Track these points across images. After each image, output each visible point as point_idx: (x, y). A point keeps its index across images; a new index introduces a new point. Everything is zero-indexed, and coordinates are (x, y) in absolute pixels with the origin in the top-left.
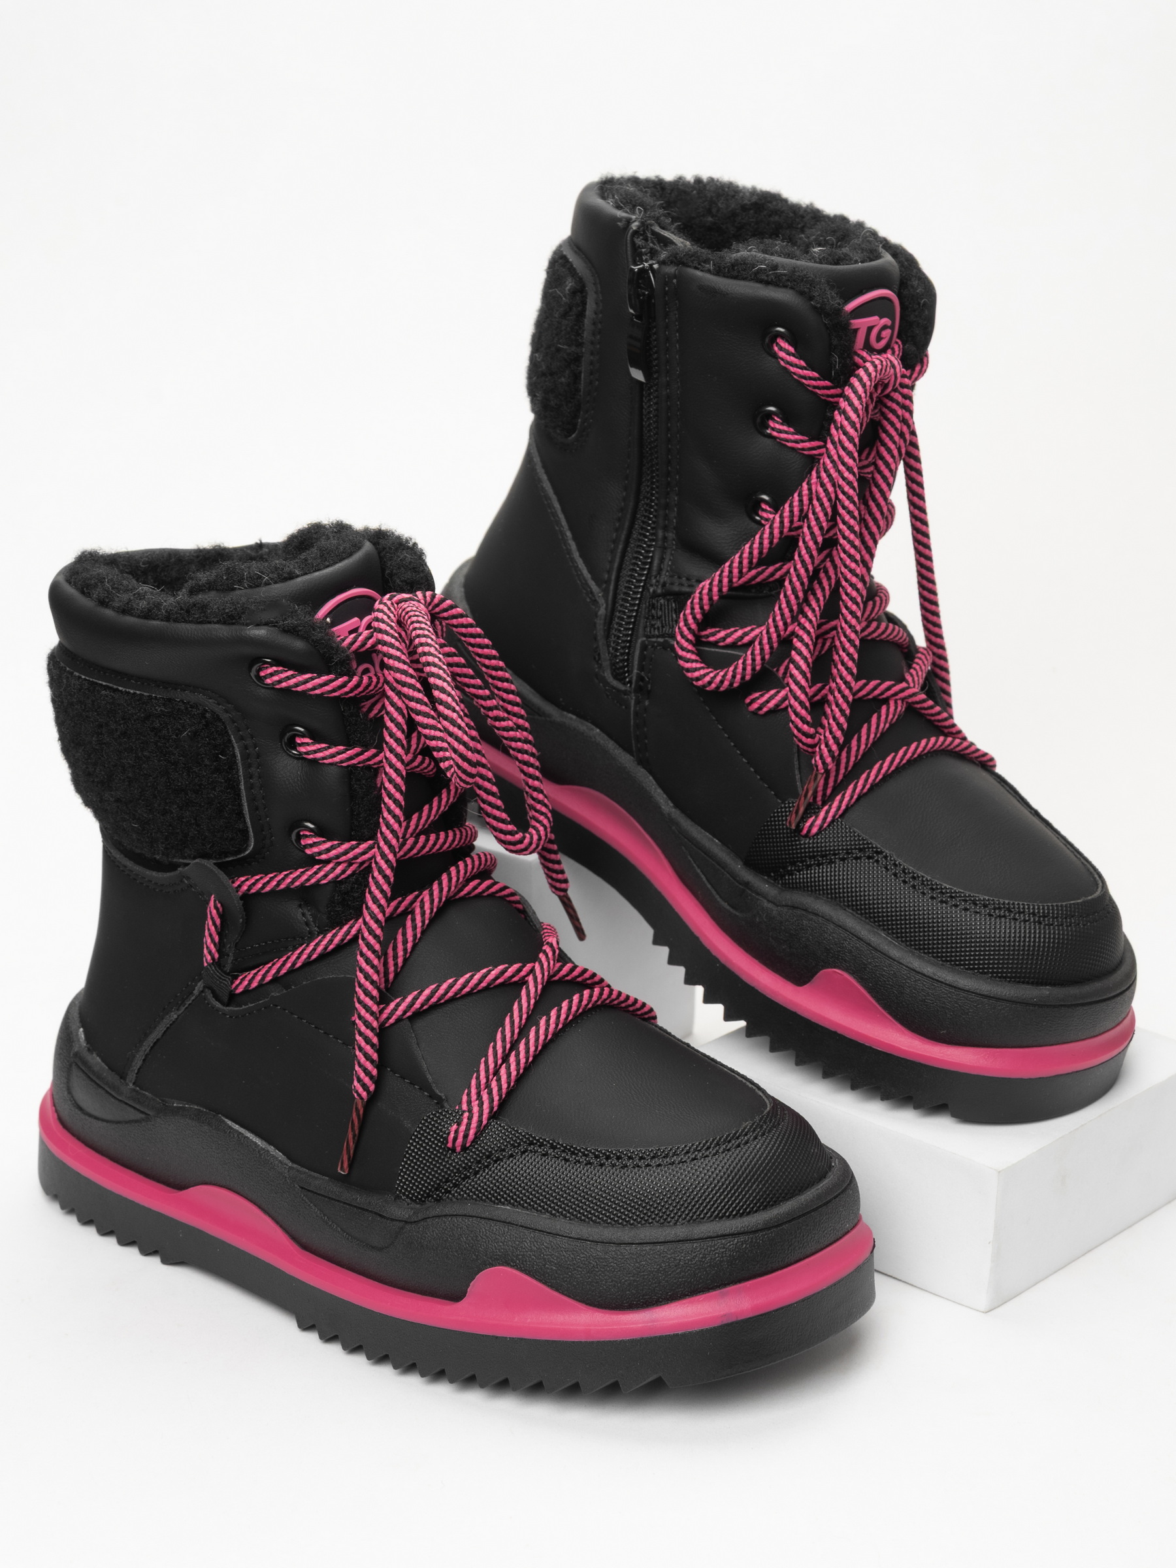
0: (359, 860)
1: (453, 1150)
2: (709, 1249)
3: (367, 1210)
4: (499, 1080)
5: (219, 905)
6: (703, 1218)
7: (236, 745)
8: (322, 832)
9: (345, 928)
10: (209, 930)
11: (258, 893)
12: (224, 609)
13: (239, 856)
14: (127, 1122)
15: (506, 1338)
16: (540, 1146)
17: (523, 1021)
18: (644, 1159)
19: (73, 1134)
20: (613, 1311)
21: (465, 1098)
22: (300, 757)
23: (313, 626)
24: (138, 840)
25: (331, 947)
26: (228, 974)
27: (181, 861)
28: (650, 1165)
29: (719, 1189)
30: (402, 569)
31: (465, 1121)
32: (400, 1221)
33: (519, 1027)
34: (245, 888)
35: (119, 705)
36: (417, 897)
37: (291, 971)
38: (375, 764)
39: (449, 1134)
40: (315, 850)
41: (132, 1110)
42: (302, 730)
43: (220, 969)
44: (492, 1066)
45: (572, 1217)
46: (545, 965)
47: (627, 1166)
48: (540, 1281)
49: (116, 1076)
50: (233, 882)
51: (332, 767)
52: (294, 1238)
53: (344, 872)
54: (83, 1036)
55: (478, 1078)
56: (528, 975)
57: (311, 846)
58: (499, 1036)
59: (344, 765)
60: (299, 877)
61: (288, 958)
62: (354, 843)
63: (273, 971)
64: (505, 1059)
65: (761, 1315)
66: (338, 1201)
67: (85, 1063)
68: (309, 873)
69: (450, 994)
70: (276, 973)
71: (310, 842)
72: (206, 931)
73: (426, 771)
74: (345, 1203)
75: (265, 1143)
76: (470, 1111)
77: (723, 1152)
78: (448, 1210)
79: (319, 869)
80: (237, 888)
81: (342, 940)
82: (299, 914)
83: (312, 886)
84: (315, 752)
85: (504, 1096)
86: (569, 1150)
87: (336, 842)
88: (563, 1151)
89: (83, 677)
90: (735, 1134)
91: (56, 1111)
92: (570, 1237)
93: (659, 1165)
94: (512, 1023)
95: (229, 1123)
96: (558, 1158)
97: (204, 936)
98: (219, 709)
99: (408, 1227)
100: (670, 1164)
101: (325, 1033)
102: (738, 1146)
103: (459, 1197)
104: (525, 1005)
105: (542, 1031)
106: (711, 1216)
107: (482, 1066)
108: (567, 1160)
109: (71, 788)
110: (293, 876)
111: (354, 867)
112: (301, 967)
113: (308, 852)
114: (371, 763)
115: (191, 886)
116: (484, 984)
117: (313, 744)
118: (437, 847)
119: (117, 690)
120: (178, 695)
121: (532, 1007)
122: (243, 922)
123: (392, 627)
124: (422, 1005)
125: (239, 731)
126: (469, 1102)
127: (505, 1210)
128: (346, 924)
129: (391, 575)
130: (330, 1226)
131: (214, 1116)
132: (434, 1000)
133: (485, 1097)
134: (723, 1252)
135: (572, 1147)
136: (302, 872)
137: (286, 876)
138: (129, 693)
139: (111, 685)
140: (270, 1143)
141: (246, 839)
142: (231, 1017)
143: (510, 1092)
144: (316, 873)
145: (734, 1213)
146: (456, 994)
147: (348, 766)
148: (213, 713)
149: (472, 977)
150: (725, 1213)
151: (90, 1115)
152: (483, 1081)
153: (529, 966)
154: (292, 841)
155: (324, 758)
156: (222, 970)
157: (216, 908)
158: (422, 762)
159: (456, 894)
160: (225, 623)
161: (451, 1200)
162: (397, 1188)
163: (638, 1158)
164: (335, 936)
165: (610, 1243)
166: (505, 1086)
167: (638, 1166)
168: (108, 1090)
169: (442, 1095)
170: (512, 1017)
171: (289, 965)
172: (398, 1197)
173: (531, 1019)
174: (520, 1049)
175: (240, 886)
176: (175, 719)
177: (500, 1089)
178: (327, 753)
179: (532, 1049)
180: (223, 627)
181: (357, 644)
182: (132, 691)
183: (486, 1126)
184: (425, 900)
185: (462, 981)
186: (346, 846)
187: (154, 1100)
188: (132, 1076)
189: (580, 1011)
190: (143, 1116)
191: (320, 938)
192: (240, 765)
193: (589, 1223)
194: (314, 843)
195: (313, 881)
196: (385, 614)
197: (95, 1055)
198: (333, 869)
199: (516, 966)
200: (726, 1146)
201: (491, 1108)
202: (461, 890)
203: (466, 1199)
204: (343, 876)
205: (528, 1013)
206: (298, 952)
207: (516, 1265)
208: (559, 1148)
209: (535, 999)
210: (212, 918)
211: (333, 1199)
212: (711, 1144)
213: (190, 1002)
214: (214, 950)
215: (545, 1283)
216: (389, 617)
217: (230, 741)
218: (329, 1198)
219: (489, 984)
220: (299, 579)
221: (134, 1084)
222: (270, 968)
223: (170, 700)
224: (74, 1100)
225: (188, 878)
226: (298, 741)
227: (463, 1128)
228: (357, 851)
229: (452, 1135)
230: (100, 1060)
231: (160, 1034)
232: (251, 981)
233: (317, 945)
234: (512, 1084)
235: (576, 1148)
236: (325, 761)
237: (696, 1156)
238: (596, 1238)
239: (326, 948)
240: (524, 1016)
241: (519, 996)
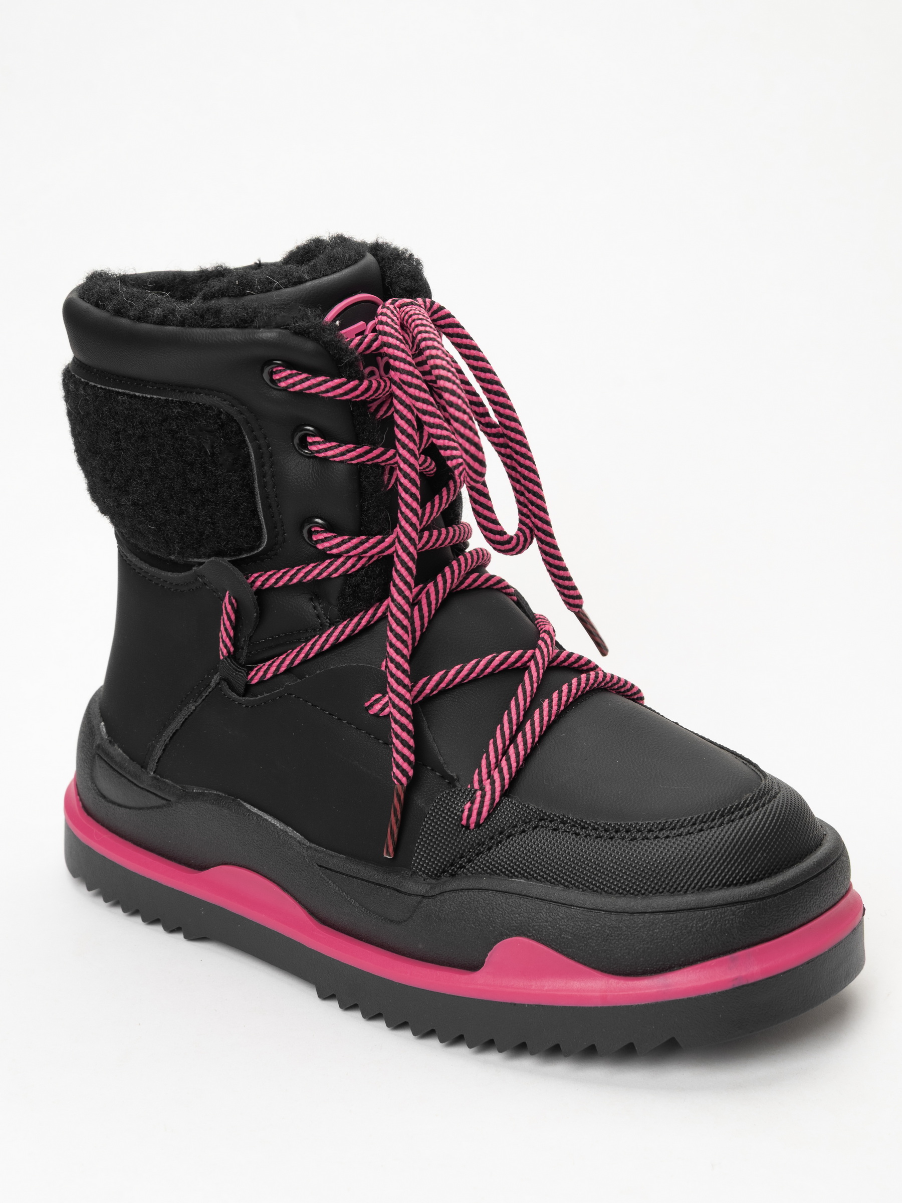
0: (369, 554)
1: (467, 827)
2: (719, 916)
3: (385, 886)
4: (508, 760)
5: (234, 601)
6: (712, 887)
7: (249, 445)
8: (331, 527)
9: (356, 620)
10: (224, 624)
11: (271, 588)
12: (236, 314)
13: (252, 554)
14: (149, 808)
15: (524, 1005)
16: (551, 821)
17: (528, 704)
18: (653, 831)
19: (98, 821)
20: (627, 977)
21: (476, 777)
22: (312, 457)
23: (323, 329)
24: (154, 541)
25: (343, 638)
26: (243, 666)
27: (196, 560)
28: (659, 837)
29: (726, 858)
30: (402, 277)
31: (478, 799)
32: (417, 895)
33: (524, 710)
34: (259, 583)
35: (136, 410)
36: (422, 589)
37: (304, 661)
38: (383, 462)
39: (463, 812)
40: (327, 544)
41: (154, 796)
42: (311, 428)
43: (235, 661)
44: (500, 746)
45: (585, 888)
46: (545, 650)
47: (636, 839)
48: (556, 950)
49: (137, 765)
50: (247, 578)
51: (342, 465)
52: (312, 913)
53: (353, 566)
54: (104, 729)
55: (488, 758)
56: (529, 660)
57: (323, 541)
58: (506, 718)
59: (353, 462)
60: (311, 571)
61: (302, 649)
62: (364, 537)
63: (287, 662)
64: (513, 739)
65: (770, 978)
66: (356, 878)
67: (107, 754)
68: (321, 567)
69: (458, 680)
70: (290, 664)
71: (321, 537)
72: (222, 626)
73: (428, 470)
74: (362, 880)
75: (283, 824)
76: (482, 788)
77: (727, 824)
78: (464, 884)
79: (331, 564)
80: (251, 583)
81: (353, 631)
82: (308, 608)
83: (323, 579)
84: (326, 450)
85: (513, 775)
86: (580, 824)
87: (346, 537)
88: (574, 826)
89: (99, 386)
90: (737, 806)
91: (81, 800)
92: (584, 908)
93: (668, 837)
94: (517, 706)
95: (248, 806)
96: (569, 832)
97: (220, 630)
98: (233, 411)
99: (425, 901)
100: (678, 835)
101: (339, 719)
102: (741, 817)
103: (474, 871)
104: (528, 688)
105: (545, 713)
106: (719, 884)
107: (491, 747)
108: (577, 834)
109: (86, 496)
110: (305, 571)
111: (363, 561)
112: (314, 657)
113: (320, 547)
114: (379, 460)
115: (206, 584)
116: (489, 670)
117: (324, 443)
118: (440, 542)
119: (136, 396)
120: (194, 399)
121: (535, 691)
122: (257, 617)
123: (396, 330)
124: (432, 691)
125: (253, 431)
126: (481, 781)
127: (518, 884)
128: (357, 615)
129: (391, 283)
130: (349, 901)
131: (233, 800)
132: (442, 685)
133: (496, 775)
134: (732, 920)
135: (582, 821)
136: (313, 567)
137: (299, 570)
138: (146, 398)
139: (127, 392)
140: (288, 824)
141: (260, 537)
142: (247, 707)
143: (520, 771)
144: (327, 567)
145: (741, 881)
146: (463, 680)
147: (358, 464)
148: (228, 415)
149: (478, 663)
150: (733, 881)
151: (114, 803)
152: (493, 760)
153: (529, 653)
154: (304, 538)
155: (334, 456)
156: (238, 663)
157: (231, 603)
158: (425, 461)
159: (457, 587)
160: (238, 327)
161: (466, 875)
162: (414, 865)
163: (646, 830)
164: (346, 627)
165: (624, 912)
166: (514, 765)
167: (647, 839)
168: (130, 778)
169: (454, 775)
170: (517, 700)
171: (302, 655)
172: (414, 873)
173: (535, 702)
174: (526, 730)
175: (254, 582)
176: (191, 421)
177: (510, 768)
178: (337, 451)
179: (538, 729)
180: (237, 331)
181: (363, 346)
182: (149, 396)
183: (499, 803)
184: (430, 591)
185: (468, 667)
186: (355, 541)
187: (174, 786)
188: (152, 765)
189: (580, 693)
190: (164, 802)
191: (332, 629)
192: (254, 464)
193: (601, 893)
194: (326, 538)
195: (325, 574)
196: (389, 317)
197: (116, 746)
198: (344, 563)
199: (518, 653)
200: (730, 818)
201: (503, 786)
202: (462, 583)
203: (480, 873)
204: (353, 570)
205: (531, 696)
206: (311, 643)
207: (532, 935)
208: (570, 823)
209: (538, 683)
210: (227, 613)
211: (351, 876)
212: (716, 816)
213: (207, 694)
214: (229, 644)
215: (562, 953)
216: (393, 320)
217: (245, 441)
218: (347, 875)
219: (494, 670)
220: (308, 284)
221: (154, 772)
222: (284, 659)
223: (186, 403)
224: (97, 789)
225: (202, 577)
226: (310, 440)
227: (476, 806)
228: (367, 545)
229: (466, 813)
230: (121, 751)
231: (179, 725)
232: (266, 672)
233: (330, 636)
234: (521, 763)
235: (586, 823)
236: (336, 459)
237: (702, 827)
238: (610, 907)
239: (338, 639)
240: (529, 699)
241: (522, 681)
